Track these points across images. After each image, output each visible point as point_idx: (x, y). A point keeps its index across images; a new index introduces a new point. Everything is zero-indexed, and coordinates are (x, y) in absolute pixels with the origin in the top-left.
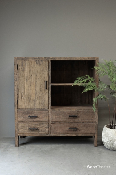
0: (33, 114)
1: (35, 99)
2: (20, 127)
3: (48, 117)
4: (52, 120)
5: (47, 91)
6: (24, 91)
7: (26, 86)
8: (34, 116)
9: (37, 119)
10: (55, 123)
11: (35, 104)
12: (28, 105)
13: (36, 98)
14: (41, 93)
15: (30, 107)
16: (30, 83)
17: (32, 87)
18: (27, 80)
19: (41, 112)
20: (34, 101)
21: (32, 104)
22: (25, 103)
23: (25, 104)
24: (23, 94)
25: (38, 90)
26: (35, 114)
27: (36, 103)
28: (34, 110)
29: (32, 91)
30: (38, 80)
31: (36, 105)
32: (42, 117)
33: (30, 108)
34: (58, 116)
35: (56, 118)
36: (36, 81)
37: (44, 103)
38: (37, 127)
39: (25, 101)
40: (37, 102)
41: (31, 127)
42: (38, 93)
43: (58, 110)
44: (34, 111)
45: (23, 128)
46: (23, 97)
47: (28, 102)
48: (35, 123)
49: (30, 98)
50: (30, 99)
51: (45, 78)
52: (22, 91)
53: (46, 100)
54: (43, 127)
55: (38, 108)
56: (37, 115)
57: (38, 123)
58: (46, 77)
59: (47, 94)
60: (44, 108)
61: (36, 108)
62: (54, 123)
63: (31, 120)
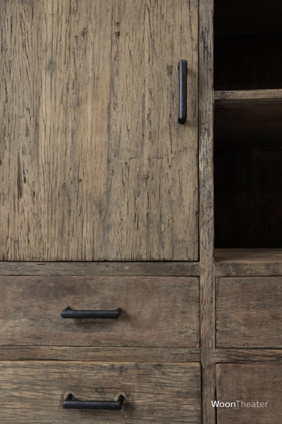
0: (96, 298)
1: (108, 192)
2: (8, 386)
3: (194, 317)
4: (223, 340)
5: (189, 135)
6: (36, 142)
7: (46, 108)
8: (97, 308)
9: (122, 330)
10: (247, 360)
11: (107, 228)
12: (61, 233)
13: (117, 184)
14: (147, 151)
15: (73, 247)
16: (75, 84)
17: (90, 112)
18: (52, 66)
19: (147, 280)
20: (102, 209)
21: (88, 227)
22: (44, 219)
23: (44, 231)
24: (25, 159)
25: (124, 132)
26: (107, 293)
27: (115, 218)
28: (102, 267)
29: (91, 138)
30: (124, 62)
31: (112, 235)
32: (155, 318)
33: (73, 256)
34: (266, 313)
35: (248, 322)
36: (114, 74)
37: (167, 218)
38: (123, 388)
39: (44, 207)
40: (121, 213)
41: (77, 387)
42: (126, 155)
43: (263, 271)
44: (103, 273)
45: (27, 394)
46: (30, 177)
47: (57, 216)
48: (105, 359)
49: (72, 188)
50: (73, 197)
51: (177, 50)
52: (24, 142)
53: (181, 199)
54: (162, 385)
55: (126, 254)
56: (121, 305)
57: (125, 358)
58: (182, 41)
59: (187, 159)
60: (167, 257)
61: (112, 256)
62: (236, 362)
63: (81, 336)
